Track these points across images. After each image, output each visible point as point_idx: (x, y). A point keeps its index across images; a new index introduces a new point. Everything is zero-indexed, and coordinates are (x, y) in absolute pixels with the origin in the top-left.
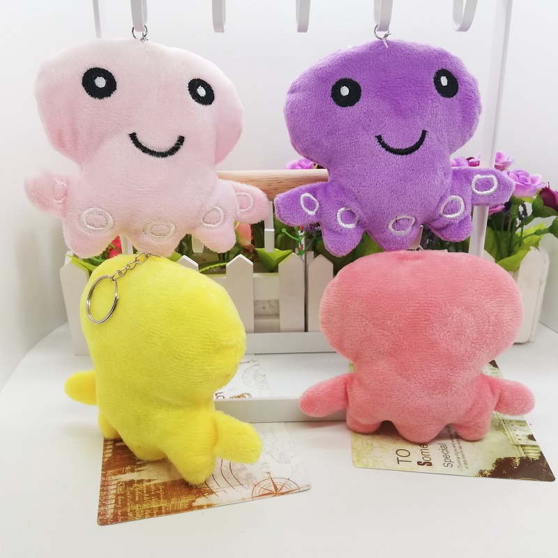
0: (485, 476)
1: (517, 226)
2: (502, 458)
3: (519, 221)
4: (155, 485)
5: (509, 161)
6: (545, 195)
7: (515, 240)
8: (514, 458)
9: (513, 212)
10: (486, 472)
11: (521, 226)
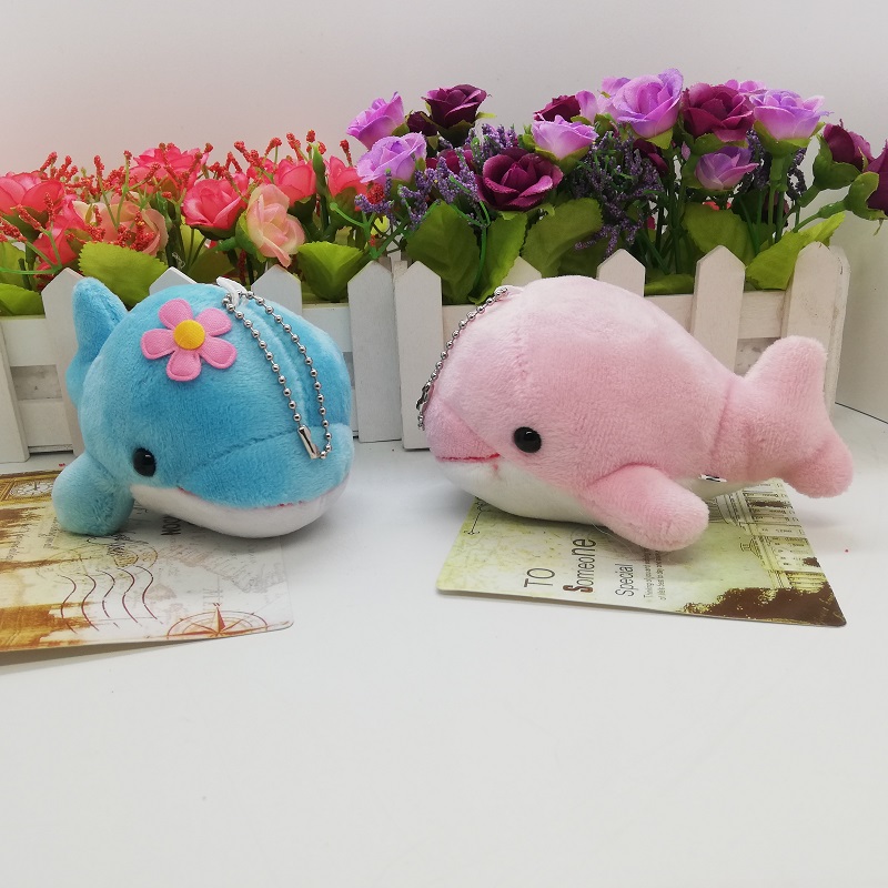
0: (697, 613)
1: (788, 211)
2: (742, 588)
6: (834, 143)
8: (767, 590)
9: (776, 174)
11: (796, 209)
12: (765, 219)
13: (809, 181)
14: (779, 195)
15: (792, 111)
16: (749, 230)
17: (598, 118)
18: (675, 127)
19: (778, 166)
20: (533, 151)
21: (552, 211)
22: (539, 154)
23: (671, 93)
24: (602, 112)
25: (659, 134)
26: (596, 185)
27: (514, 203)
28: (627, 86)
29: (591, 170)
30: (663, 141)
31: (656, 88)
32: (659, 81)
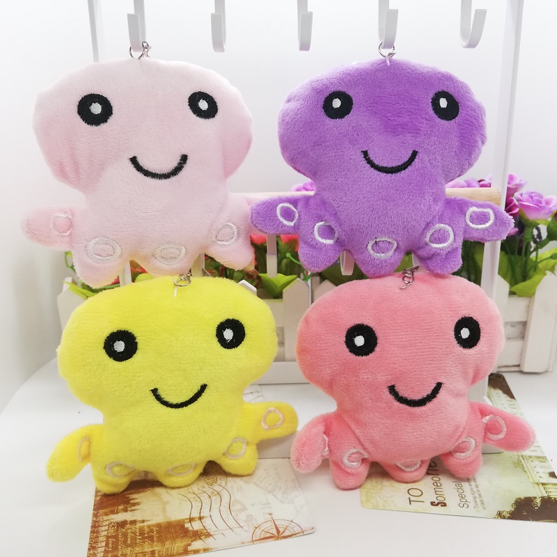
0: (504, 518)
1: (532, 250)
2: (522, 497)
3: (533, 245)
4: (149, 526)
5: (522, 182)
7: (530, 264)
8: (535, 498)
9: (527, 235)
10: (504, 513)
11: (536, 249)
15: (539, 206)
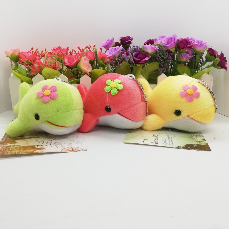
0: (180, 148)
2: (189, 144)
4: (20, 147)
8: (195, 144)
9: (197, 58)
11: (202, 66)
12: (195, 68)
13: (205, 60)
14: (198, 63)
15: (201, 45)
16: (191, 70)
17: (158, 45)
18: (176, 47)
19: (198, 56)
20: (144, 51)
21: (148, 65)
22: (145, 52)
23: (175, 40)
24: (159, 43)
25: (172, 48)
26: (158, 59)
27: (140, 62)
28: (165, 38)
29: (157, 56)
30: (173, 50)
31: (171, 39)
32: (172, 37)
